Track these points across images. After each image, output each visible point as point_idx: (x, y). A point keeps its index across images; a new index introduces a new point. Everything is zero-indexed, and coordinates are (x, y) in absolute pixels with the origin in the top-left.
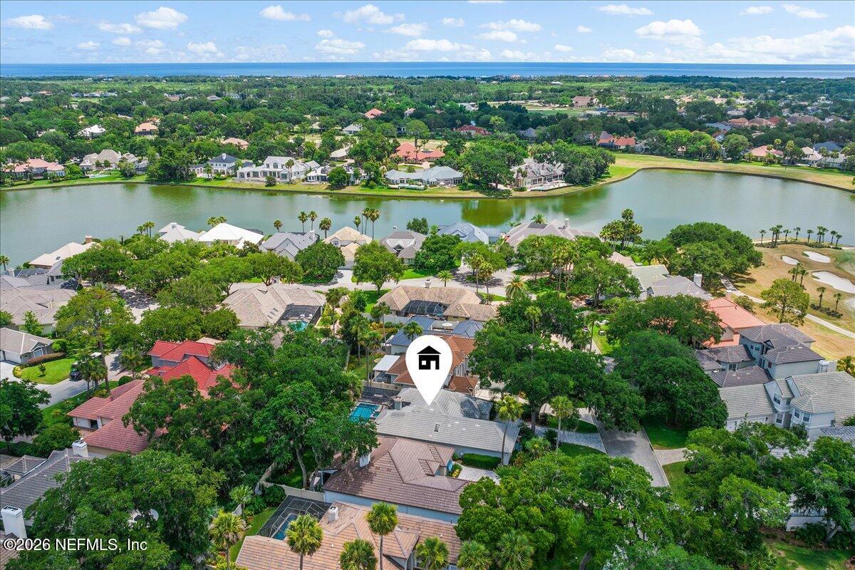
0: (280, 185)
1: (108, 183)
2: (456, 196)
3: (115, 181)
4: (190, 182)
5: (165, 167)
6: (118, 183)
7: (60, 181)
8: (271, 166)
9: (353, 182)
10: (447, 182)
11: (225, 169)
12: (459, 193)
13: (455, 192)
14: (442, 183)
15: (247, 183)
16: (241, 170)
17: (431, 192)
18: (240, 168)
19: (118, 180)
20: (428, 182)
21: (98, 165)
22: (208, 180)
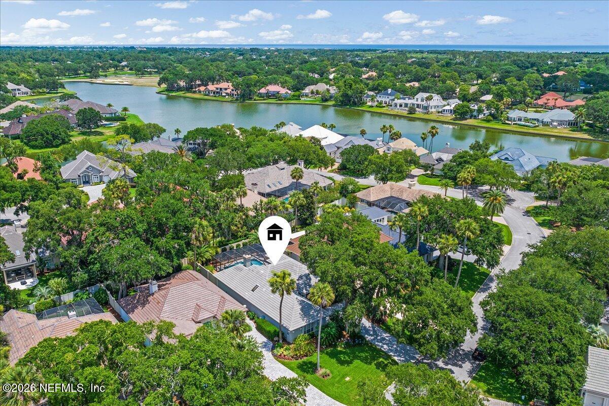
0: (419, 113)
1: (309, 104)
2: (565, 135)
3: (315, 103)
4: (359, 107)
5: (345, 95)
6: (318, 105)
7: (282, 100)
8: (419, 100)
9: (475, 116)
10: (561, 123)
11: (387, 100)
12: (567, 133)
13: (565, 131)
14: (555, 124)
15: (397, 111)
16: (396, 101)
17: (542, 130)
18: (396, 100)
19: (317, 103)
20: (542, 122)
21: (312, 92)
22: (372, 107)
